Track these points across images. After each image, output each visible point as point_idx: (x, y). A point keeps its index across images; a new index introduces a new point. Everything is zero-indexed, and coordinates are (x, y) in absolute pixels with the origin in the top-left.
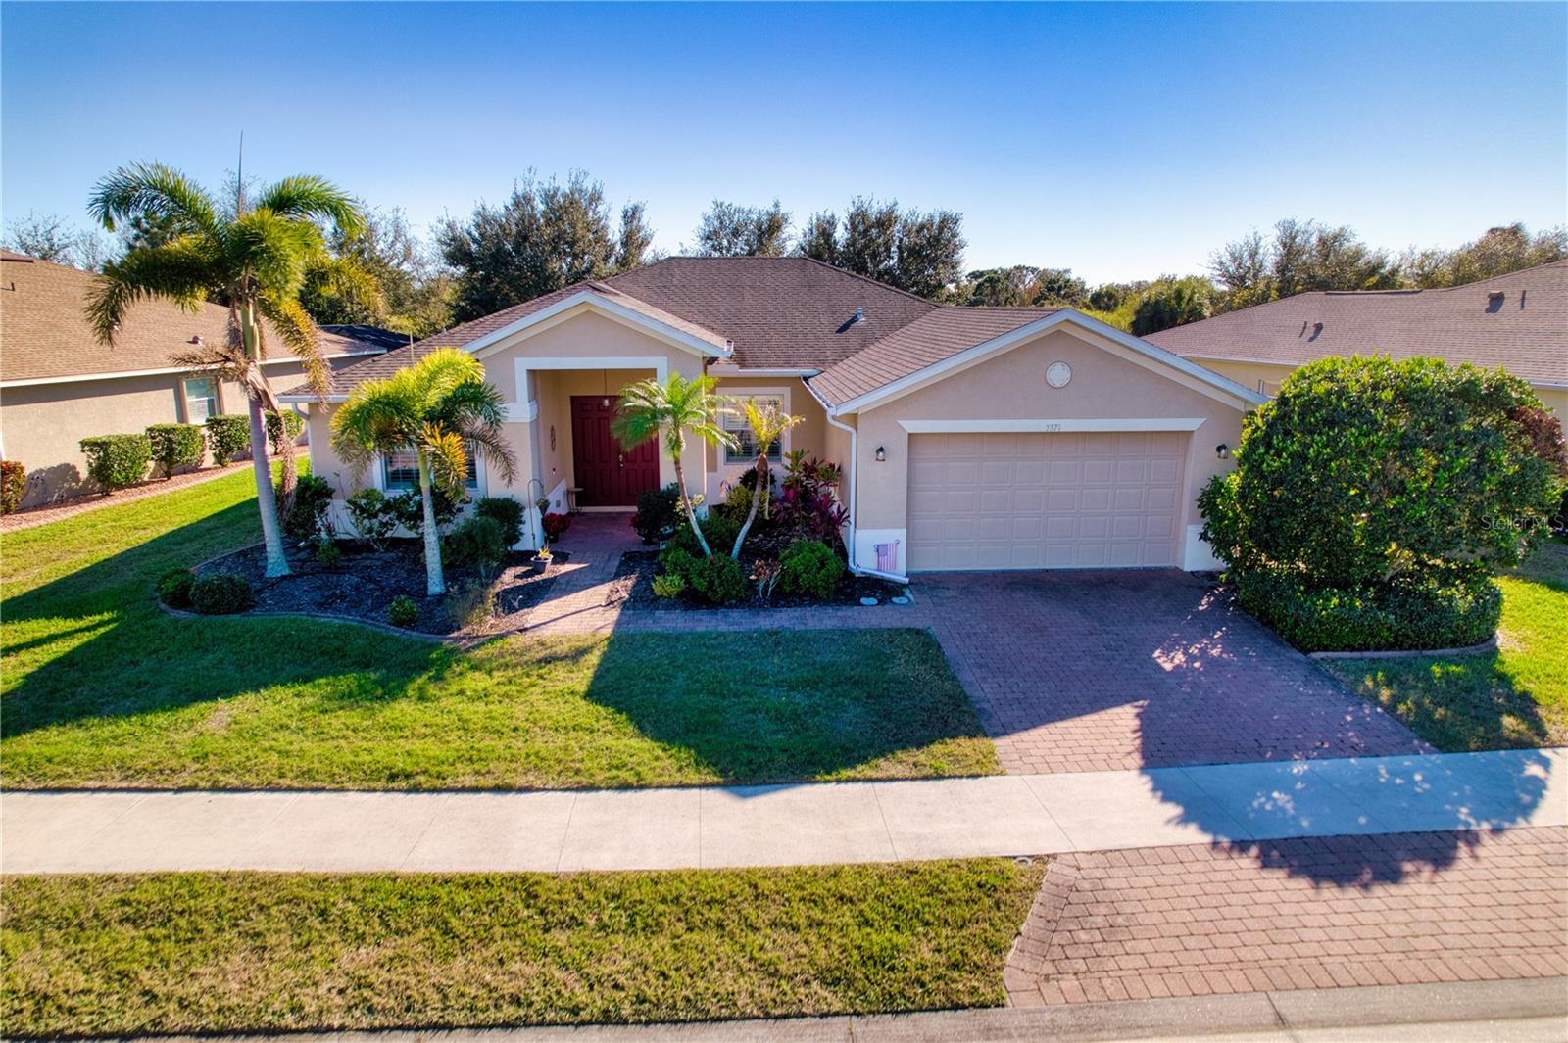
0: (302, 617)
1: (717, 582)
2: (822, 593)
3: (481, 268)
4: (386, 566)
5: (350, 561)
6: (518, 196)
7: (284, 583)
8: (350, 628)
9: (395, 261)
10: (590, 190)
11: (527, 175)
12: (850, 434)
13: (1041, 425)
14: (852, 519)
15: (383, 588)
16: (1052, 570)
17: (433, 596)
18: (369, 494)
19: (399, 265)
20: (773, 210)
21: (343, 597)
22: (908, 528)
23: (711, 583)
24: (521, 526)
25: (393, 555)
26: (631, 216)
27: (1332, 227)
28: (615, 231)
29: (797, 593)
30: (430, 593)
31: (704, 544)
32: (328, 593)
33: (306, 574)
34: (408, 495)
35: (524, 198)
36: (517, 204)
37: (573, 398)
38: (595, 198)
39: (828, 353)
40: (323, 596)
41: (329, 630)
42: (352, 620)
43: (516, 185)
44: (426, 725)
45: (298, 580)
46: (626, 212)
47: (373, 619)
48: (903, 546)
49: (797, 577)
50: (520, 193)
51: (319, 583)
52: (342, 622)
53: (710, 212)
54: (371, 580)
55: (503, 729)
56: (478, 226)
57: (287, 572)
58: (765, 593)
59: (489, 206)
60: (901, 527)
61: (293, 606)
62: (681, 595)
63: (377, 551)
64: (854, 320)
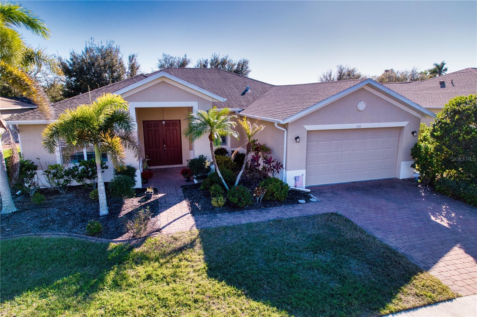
0: (32, 236)
1: (243, 198)
2: (283, 199)
3: (74, 76)
4: (70, 201)
5: (49, 200)
6: (87, 48)
7: (14, 217)
8: (64, 240)
9: (33, 73)
10: (115, 47)
11: (91, 41)
12: (284, 131)
13: (354, 126)
14: (284, 167)
15: (74, 214)
16: (355, 182)
17: (103, 216)
18: (56, 167)
19: (35, 74)
20: (184, 57)
21: (53, 221)
22: (306, 168)
23: (240, 200)
24: (135, 177)
25: (70, 195)
26: (131, 58)
27: (351, 68)
28: (126, 64)
29: (272, 200)
30: (101, 215)
31: (223, 181)
32: (43, 220)
33: (27, 210)
34: (76, 167)
35: (90, 49)
36: (87, 51)
37: (143, 121)
38: (118, 51)
39: (243, 103)
40: (41, 222)
41: (53, 244)
42: (63, 235)
43: (86, 44)
44: (140, 307)
45: (23, 214)
46: (130, 57)
47: (76, 233)
48: (304, 177)
49: (273, 193)
50: (88, 47)
51: (36, 214)
52: (58, 237)
53: (161, 58)
54: (65, 210)
55: (189, 303)
56: (72, 60)
57: (15, 210)
58: (259, 201)
59: (75, 52)
60: (304, 169)
61: (23, 230)
62: (225, 205)
63: (62, 193)
64: (246, 91)
